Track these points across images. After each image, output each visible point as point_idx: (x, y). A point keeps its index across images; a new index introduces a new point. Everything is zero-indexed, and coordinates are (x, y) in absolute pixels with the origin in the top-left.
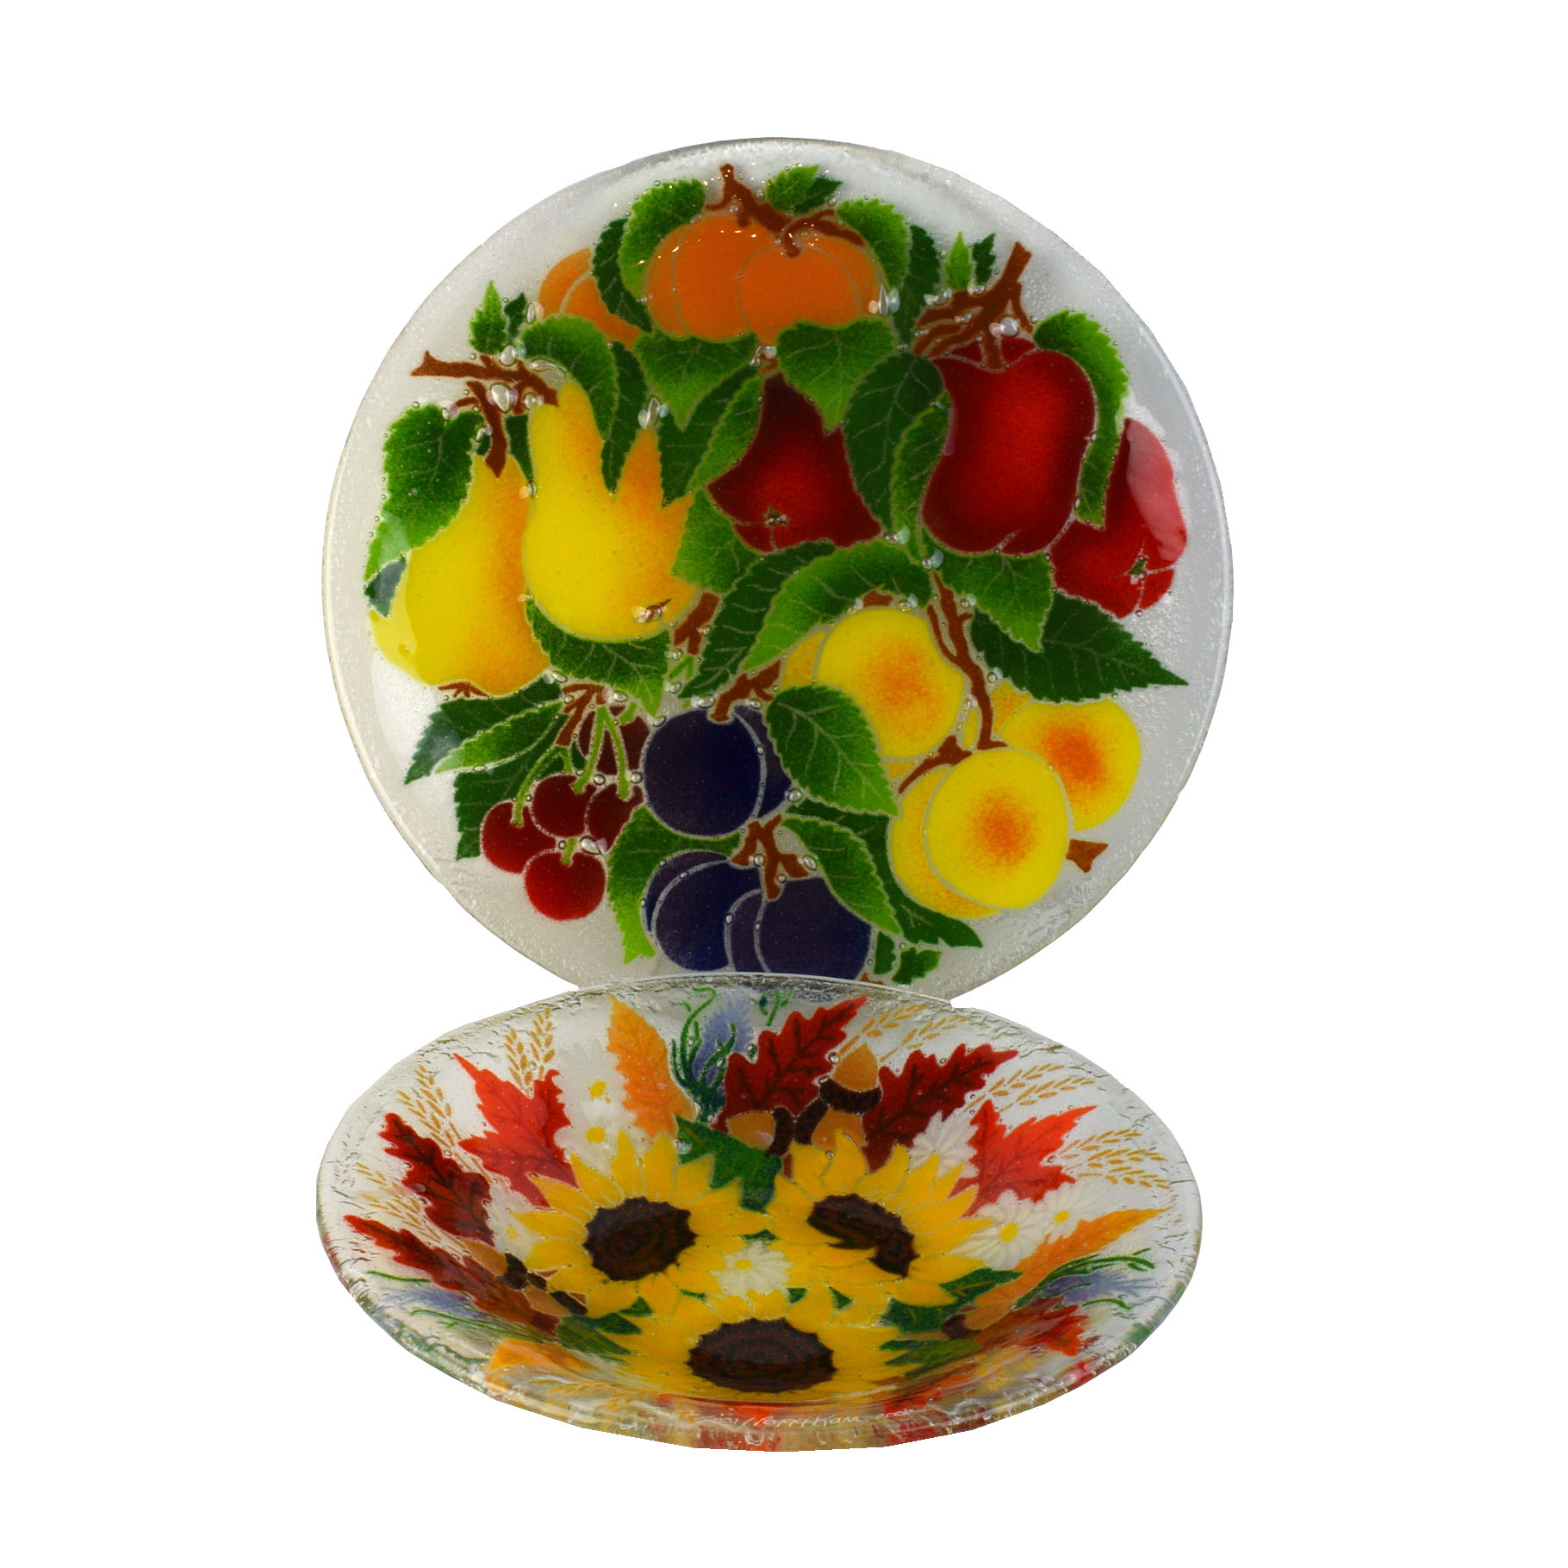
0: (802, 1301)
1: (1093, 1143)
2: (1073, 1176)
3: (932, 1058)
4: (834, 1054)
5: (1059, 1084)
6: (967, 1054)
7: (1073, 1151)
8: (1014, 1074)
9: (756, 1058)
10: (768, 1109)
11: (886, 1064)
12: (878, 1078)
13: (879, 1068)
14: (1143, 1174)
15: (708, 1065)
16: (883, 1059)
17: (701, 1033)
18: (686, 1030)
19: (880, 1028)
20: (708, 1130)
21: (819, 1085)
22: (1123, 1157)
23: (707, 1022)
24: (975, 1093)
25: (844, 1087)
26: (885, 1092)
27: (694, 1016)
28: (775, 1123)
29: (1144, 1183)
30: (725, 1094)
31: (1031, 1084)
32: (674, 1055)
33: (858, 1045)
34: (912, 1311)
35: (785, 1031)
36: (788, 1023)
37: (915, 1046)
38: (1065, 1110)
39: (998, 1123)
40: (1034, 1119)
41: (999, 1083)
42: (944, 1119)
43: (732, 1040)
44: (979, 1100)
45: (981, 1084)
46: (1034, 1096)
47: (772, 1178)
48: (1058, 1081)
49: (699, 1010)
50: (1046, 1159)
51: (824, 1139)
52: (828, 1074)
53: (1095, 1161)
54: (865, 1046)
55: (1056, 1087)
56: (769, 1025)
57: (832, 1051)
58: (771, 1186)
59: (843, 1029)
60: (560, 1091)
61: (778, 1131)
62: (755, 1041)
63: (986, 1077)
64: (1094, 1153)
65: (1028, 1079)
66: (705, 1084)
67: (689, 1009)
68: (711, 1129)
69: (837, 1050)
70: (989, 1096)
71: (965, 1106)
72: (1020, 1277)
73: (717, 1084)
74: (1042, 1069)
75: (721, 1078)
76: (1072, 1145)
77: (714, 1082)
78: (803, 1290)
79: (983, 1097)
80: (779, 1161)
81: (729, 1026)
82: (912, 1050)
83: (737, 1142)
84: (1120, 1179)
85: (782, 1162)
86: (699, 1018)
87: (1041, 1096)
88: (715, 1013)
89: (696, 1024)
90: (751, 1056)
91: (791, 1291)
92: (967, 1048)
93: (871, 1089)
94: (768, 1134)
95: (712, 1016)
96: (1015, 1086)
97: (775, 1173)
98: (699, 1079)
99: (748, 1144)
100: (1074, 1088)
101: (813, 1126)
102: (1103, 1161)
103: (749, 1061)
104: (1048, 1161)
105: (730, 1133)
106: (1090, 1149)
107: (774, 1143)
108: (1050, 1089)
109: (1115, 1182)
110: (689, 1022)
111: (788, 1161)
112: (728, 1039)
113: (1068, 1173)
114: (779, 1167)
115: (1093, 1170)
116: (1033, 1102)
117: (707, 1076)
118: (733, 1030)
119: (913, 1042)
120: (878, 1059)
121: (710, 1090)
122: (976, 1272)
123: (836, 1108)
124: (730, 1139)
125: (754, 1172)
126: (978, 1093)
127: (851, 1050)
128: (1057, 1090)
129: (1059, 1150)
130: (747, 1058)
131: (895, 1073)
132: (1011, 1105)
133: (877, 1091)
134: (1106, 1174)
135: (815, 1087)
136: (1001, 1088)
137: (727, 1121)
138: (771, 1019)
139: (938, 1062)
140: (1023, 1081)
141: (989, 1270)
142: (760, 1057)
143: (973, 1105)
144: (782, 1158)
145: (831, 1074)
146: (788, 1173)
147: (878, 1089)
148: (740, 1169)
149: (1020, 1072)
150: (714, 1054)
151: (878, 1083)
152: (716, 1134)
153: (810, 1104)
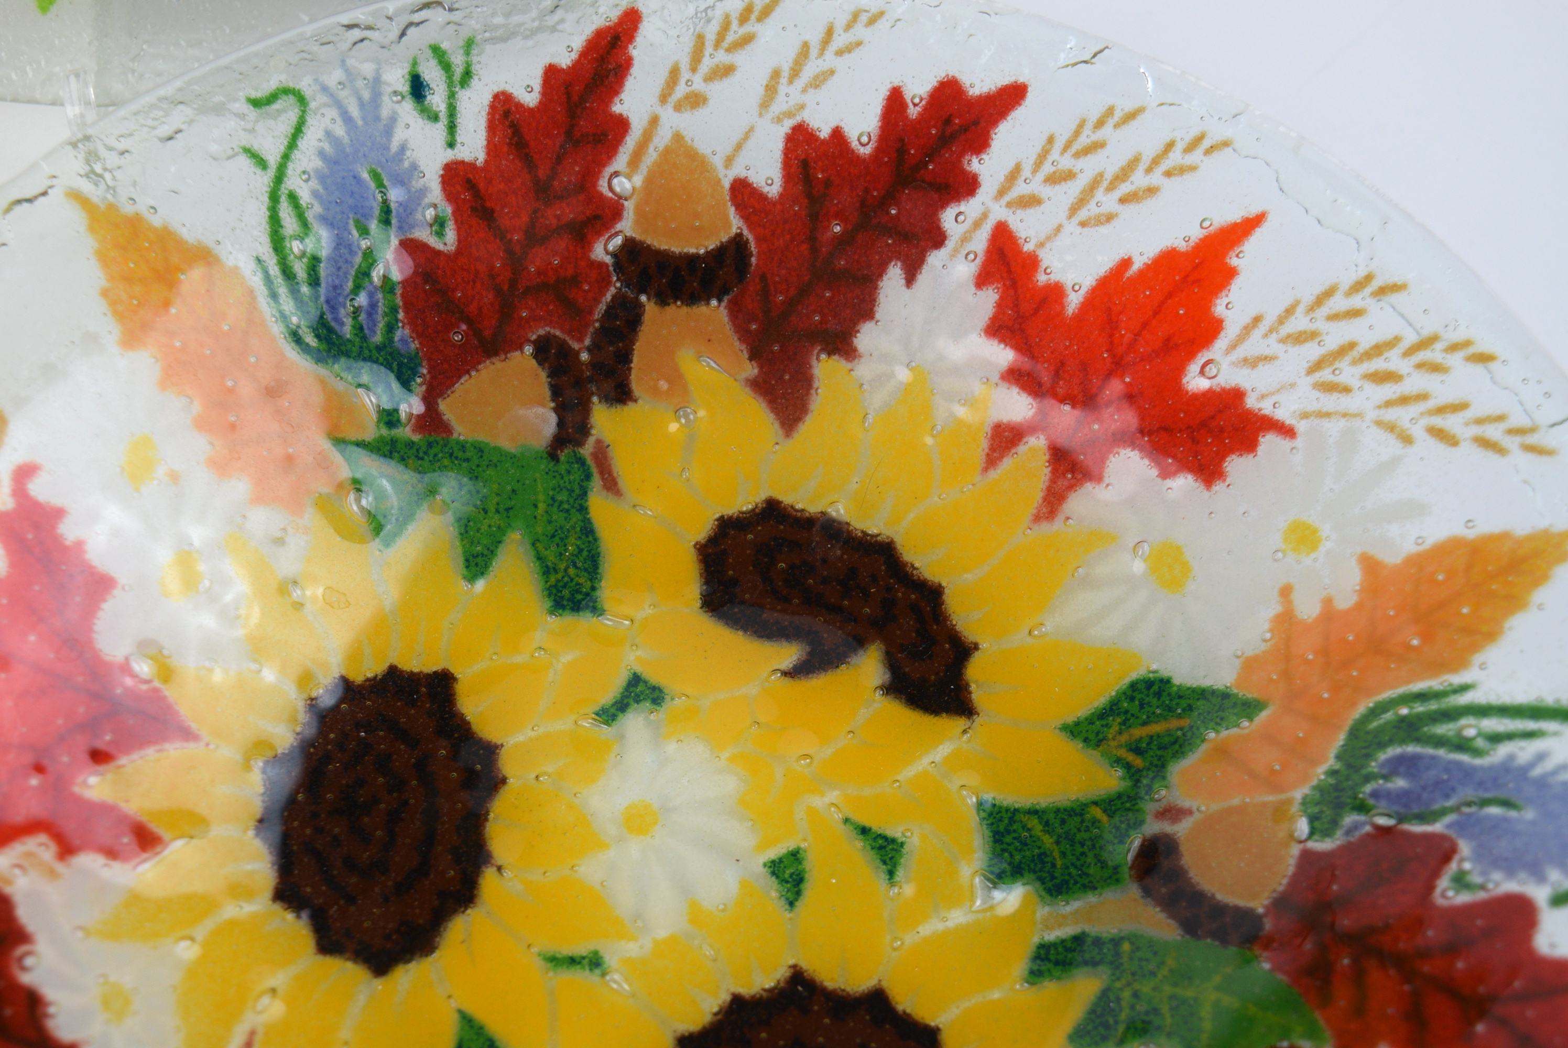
0: (810, 891)
1: (1299, 323)
2: (1281, 415)
3: (837, 133)
4: (616, 174)
5: (1156, 161)
6: (913, 112)
7: (1255, 345)
8: (1038, 149)
9: (451, 235)
10: (520, 348)
11: (738, 171)
12: (732, 210)
13: (727, 184)
14: (1469, 414)
15: (357, 288)
16: (729, 161)
17: (310, 216)
18: (275, 221)
19: (698, 84)
20: (410, 444)
21: (608, 260)
22: (1393, 361)
23: (314, 184)
24: (963, 207)
25: (664, 247)
26: (758, 239)
27: (279, 178)
28: (543, 375)
29: (1484, 443)
30: (414, 345)
31: (1089, 167)
32: (274, 296)
33: (662, 139)
34: (1034, 823)
35: (492, 148)
36: (491, 127)
37: (790, 115)
38: (1196, 234)
39: (1042, 278)
40: (1126, 263)
41: (1013, 175)
42: (910, 279)
43: (386, 211)
44: (977, 225)
45: (969, 185)
46: (1106, 201)
47: (583, 509)
48: (1149, 154)
49: (286, 157)
50: (1194, 368)
51: (663, 385)
52: (619, 227)
53: (1325, 375)
54: (678, 137)
55: (1149, 170)
56: (451, 145)
57: (609, 170)
58: (588, 531)
59: (617, 108)
60: (58, 513)
61: (556, 392)
62: (436, 193)
63: (975, 165)
64: (1312, 352)
65: (1077, 155)
66: (364, 338)
67: (262, 163)
68: (416, 438)
69: (621, 161)
70: (999, 212)
71: (950, 244)
72: (1264, 715)
73: (390, 328)
74: (1100, 124)
75: (394, 310)
76: (1247, 330)
77: (381, 325)
78: (795, 855)
79: (985, 216)
80: (582, 462)
81: (365, 175)
82: (788, 124)
83: (480, 450)
84: (1418, 431)
85: (590, 462)
86: (293, 182)
87: (1123, 201)
88: (322, 154)
89: (293, 198)
90: (440, 234)
91: (776, 868)
92: (908, 96)
93: (725, 238)
94: (540, 410)
95: (318, 163)
96: (1054, 179)
97: (584, 494)
98: (347, 330)
99: (506, 445)
100: (1192, 169)
101: (625, 357)
102: (1348, 373)
103: (439, 246)
104: (1202, 372)
105: (462, 431)
106: (1300, 338)
107: (561, 424)
108: (1139, 180)
109: (1407, 440)
110: (274, 198)
111: (602, 455)
112: (377, 212)
113: (1266, 408)
114: (588, 477)
115: (1330, 402)
116: (1110, 218)
117: (362, 317)
118: (381, 185)
119: (780, 105)
120: (717, 162)
121: (379, 349)
122: (1133, 686)
123: (662, 300)
124: (463, 447)
125: (542, 506)
126: (971, 207)
127: (651, 157)
128: (1156, 178)
129: (1221, 344)
130: (434, 242)
131: (766, 189)
132: (1059, 229)
133: (738, 242)
134: (1372, 415)
135: (601, 265)
136: (1020, 189)
137: (443, 406)
138: (452, 128)
139: (854, 144)
140: (1066, 162)
141: (1166, 682)
142: (459, 230)
143: (965, 239)
144: (587, 451)
145: (627, 226)
146: (611, 485)
147: (739, 235)
148: (508, 510)
149: (1051, 140)
150: (358, 259)
151: (735, 224)
152: (430, 445)
153: (602, 307)
